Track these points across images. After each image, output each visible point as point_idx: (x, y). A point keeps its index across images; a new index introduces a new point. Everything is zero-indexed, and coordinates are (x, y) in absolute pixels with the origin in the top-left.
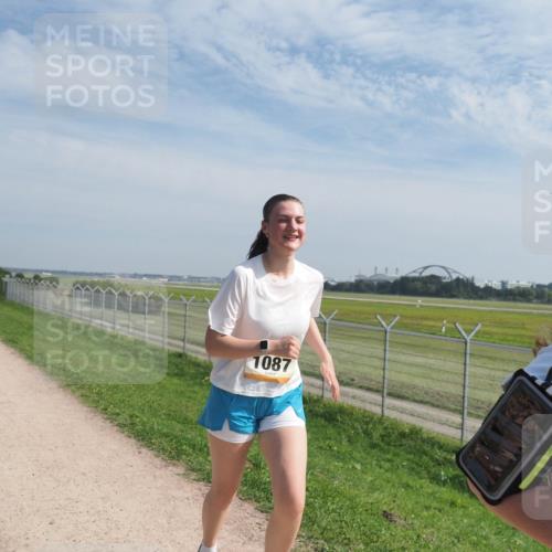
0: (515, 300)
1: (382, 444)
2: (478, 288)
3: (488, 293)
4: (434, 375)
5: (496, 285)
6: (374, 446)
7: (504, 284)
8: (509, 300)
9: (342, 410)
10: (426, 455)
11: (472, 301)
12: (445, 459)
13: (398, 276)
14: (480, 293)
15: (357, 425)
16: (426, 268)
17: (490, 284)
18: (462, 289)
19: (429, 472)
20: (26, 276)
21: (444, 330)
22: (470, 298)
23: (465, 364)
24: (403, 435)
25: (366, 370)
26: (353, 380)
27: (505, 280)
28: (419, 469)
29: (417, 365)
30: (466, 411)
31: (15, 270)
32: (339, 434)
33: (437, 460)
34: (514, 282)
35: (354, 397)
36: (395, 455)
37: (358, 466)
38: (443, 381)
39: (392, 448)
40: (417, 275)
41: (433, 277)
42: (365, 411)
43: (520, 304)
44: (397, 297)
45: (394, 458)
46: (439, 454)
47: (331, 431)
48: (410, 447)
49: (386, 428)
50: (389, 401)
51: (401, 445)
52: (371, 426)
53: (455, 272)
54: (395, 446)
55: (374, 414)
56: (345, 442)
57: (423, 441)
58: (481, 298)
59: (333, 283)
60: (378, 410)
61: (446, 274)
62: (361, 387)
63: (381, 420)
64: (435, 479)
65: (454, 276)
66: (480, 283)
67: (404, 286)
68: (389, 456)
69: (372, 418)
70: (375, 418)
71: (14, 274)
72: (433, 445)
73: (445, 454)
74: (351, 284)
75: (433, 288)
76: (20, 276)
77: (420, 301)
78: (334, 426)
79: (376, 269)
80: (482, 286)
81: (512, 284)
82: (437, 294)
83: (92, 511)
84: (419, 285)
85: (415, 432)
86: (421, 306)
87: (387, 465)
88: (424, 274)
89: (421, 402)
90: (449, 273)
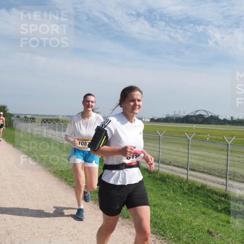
0: (237, 125)
1: (189, 193)
2: (220, 120)
3: (225, 122)
4: (207, 160)
5: (229, 118)
6: (185, 193)
7: (232, 118)
8: (235, 125)
9: (168, 177)
10: (210, 198)
11: (218, 126)
12: (219, 199)
13: (185, 115)
14: (221, 122)
15: (176, 183)
16: (197, 111)
17: (226, 118)
18: (213, 120)
19: (212, 206)
20: (21, 117)
21: (208, 138)
22: (217, 124)
23: (228, 155)
24: (198, 188)
25: (176, 157)
26: (171, 162)
27: (232, 116)
28: (207, 205)
29: (198, 155)
30: (228, 177)
31: (16, 114)
32: (168, 188)
33: (215, 200)
34: (237, 117)
35: (172, 170)
36: (195, 198)
37: (180, 204)
38: (211, 162)
39: (194, 194)
40: (193, 114)
41: (200, 115)
42: (179, 177)
43: (239, 127)
44: (185, 124)
45: (196, 199)
46: (216, 197)
47: (164, 187)
48: (202, 194)
49: (190, 185)
50: (190, 172)
51: (197, 193)
52: (182, 184)
53: (210, 113)
54: (195, 193)
55: (183, 178)
56: (172, 192)
57: (208, 191)
58: (222, 124)
59: (156, 119)
60: (185, 177)
61: (206, 114)
62: (174, 166)
63: (187, 181)
64: (216, 209)
65: (210, 115)
66: (221, 118)
67: (187, 120)
68: (193, 199)
69: (182, 181)
70: (184, 180)
71: (15, 116)
72: (213, 193)
73: (218, 197)
74: (164, 119)
75: (200, 120)
76: (18, 117)
77: (195, 126)
78: (165, 184)
79: (175, 112)
80: (222, 119)
81: (236, 118)
82: (202, 123)
83: (69, 235)
84: (194, 119)
85: (203, 187)
86: (195, 128)
87: (193, 203)
88: (196, 114)
89: (203, 172)
90: (207, 113)
